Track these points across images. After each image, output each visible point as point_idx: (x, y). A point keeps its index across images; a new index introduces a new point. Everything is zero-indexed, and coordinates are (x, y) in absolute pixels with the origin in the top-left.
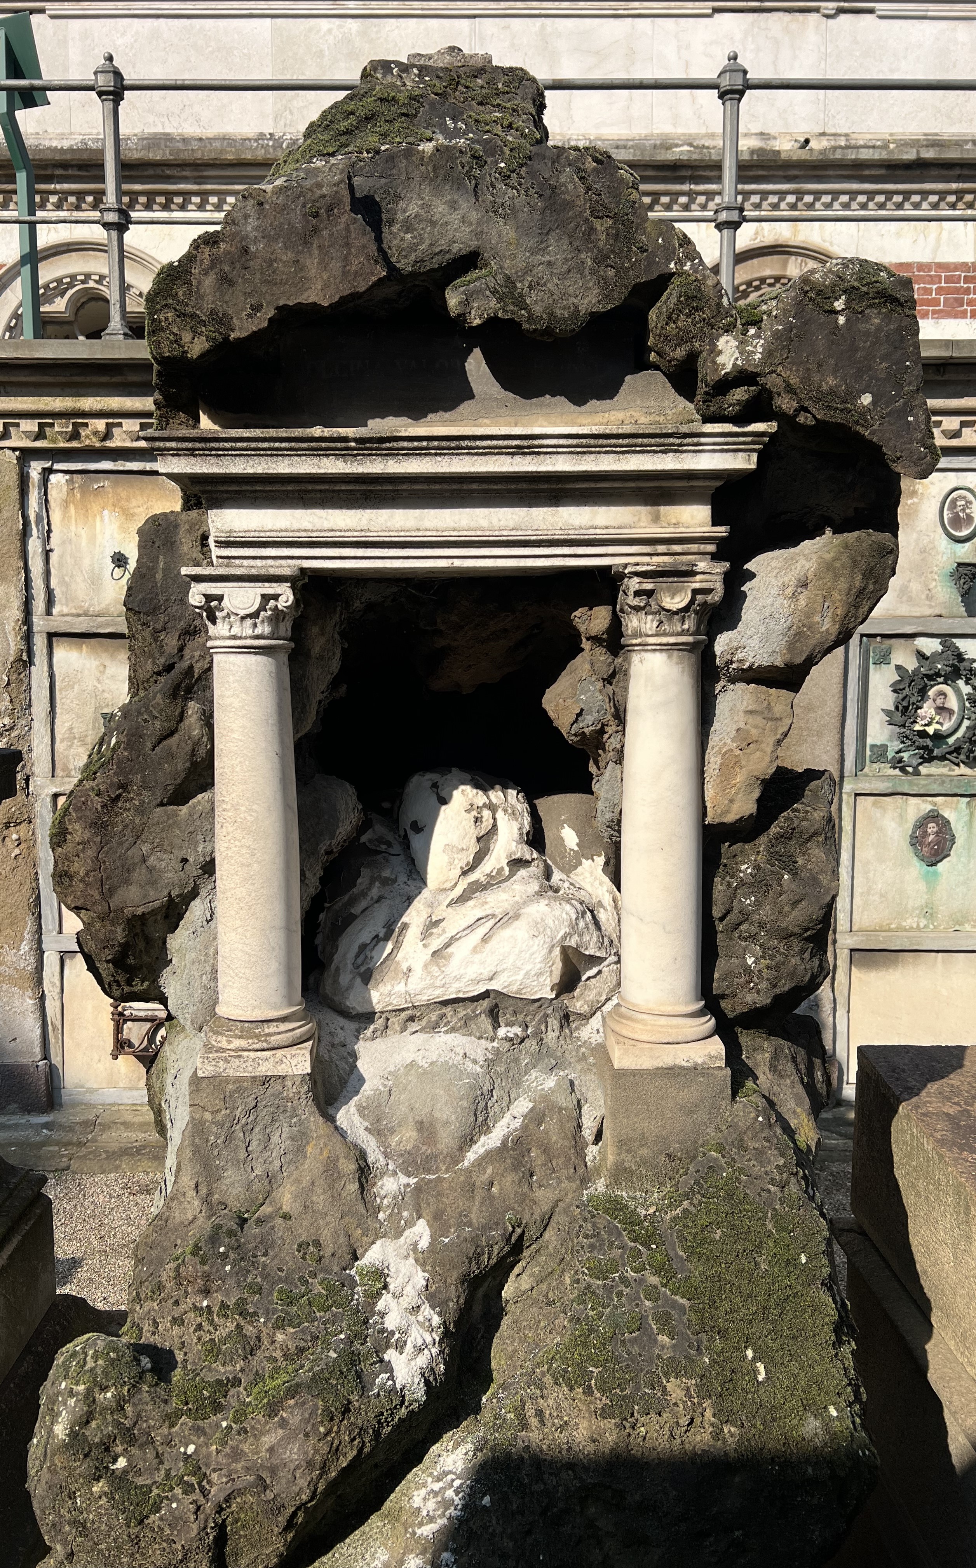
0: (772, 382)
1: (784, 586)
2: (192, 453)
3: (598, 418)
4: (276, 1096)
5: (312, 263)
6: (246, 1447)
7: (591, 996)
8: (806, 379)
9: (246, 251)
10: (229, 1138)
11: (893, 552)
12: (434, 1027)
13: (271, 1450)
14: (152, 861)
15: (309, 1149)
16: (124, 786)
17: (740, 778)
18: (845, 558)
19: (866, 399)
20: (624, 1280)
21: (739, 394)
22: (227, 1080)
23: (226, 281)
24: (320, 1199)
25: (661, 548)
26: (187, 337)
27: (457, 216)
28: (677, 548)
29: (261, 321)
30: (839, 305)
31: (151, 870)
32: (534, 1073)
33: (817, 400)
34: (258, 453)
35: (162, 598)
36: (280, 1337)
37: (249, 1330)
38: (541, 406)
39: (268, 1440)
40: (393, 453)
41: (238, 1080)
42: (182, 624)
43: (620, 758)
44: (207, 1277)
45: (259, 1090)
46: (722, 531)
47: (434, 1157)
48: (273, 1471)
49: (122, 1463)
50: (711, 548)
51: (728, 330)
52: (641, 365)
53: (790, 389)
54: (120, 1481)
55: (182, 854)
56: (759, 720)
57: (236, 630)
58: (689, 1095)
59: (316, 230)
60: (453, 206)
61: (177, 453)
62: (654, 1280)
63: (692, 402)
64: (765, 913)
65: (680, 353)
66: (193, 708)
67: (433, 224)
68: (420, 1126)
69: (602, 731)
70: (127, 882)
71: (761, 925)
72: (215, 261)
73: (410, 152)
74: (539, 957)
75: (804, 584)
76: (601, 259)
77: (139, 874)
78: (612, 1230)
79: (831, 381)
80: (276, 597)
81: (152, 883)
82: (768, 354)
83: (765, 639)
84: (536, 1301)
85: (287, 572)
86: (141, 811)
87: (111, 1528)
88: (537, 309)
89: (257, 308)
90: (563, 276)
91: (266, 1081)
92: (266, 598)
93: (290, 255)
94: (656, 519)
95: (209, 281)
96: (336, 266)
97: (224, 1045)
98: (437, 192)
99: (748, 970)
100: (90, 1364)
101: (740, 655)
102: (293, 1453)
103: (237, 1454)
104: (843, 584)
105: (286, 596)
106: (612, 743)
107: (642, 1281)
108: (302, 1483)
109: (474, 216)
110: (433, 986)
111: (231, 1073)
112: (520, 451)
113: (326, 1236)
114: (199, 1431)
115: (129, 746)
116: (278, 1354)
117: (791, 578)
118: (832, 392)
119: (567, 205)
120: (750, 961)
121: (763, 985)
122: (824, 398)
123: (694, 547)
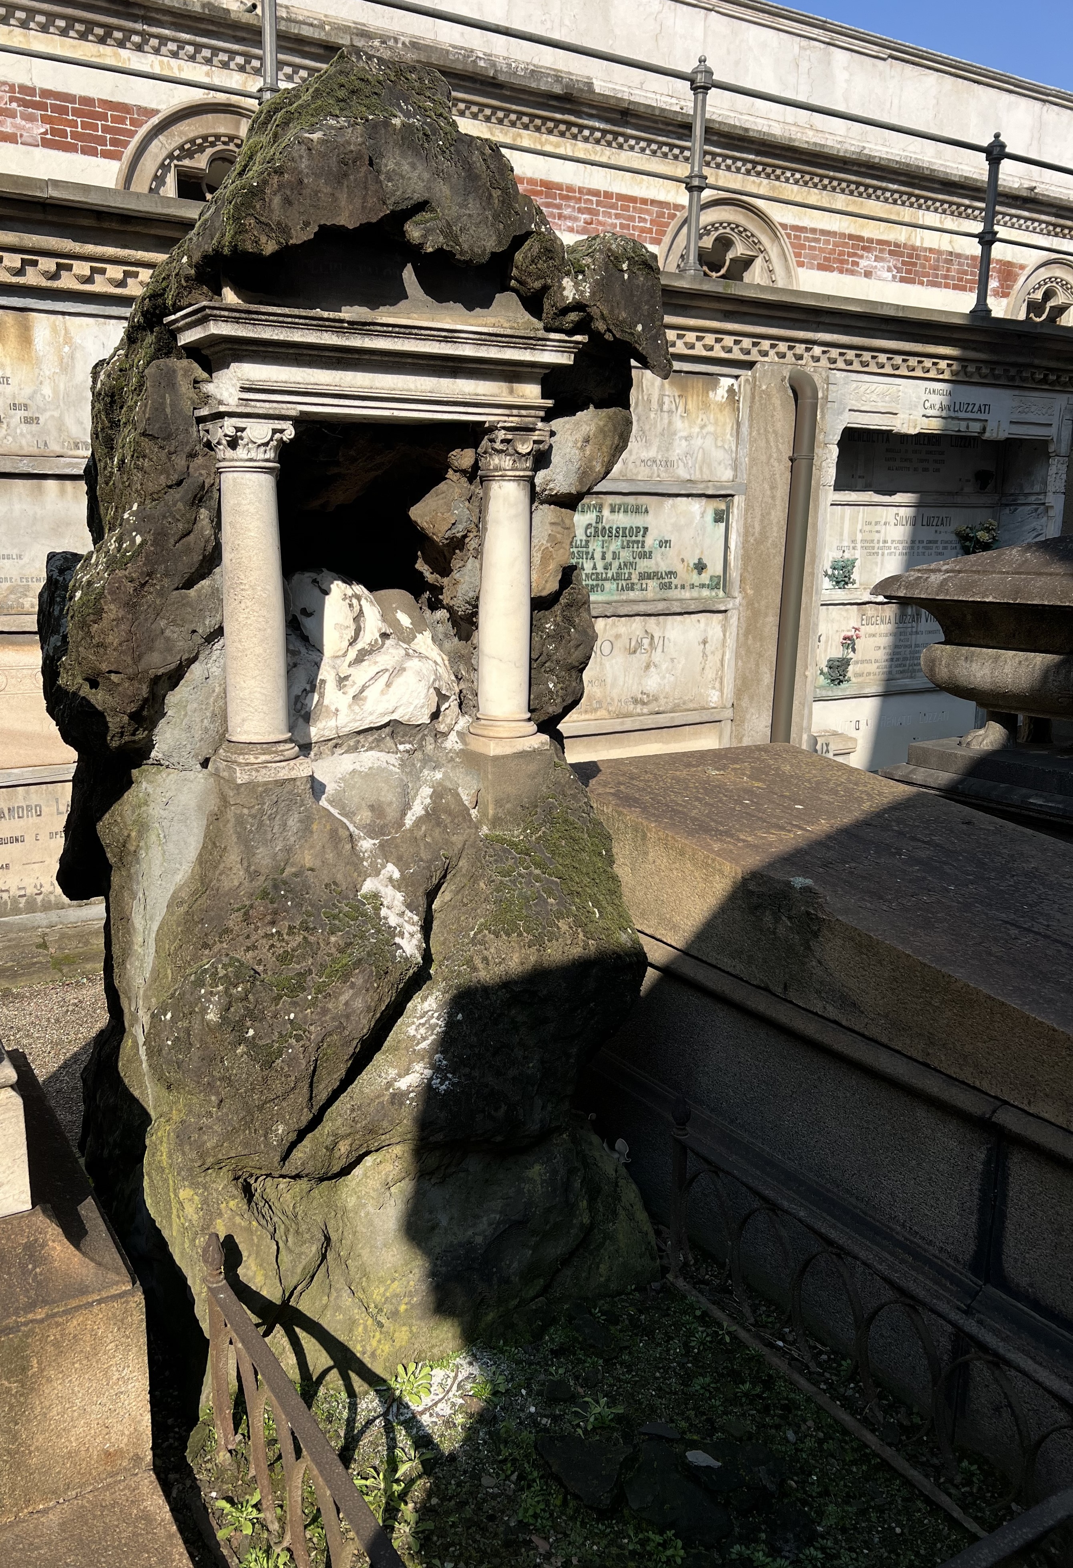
0: (594, 311)
1: (576, 442)
2: (237, 320)
3: (481, 321)
4: (290, 792)
5: (343, 197)
6: (330, 1006)
7: (448, 721)
8: (611, 311)
9: (301, 182)
10: (261, 824)
11: (628, 422)
12: (354, 749)
13: (346, 1004)
14: (168, 633)
15: (315, 827)
16: (150, 574)
17: (552, 566)
18: (610, 425)
19: (639, 328)
20: (521, 875)
21: (573, 316)
22: (258, 784)
23: (287, 201)
24: (330, 856)
25: (515, 412)
26: (263, 239)
27: (415, 174)
28: (523, 412)
29: (309, 234)
30: (625, 266)
31: (168, 639)
32: (426, 772)
33: (616, 326)
34: (283, 325)
35: (173, 428)
36: (333, 939)
37: (312, 939)
38: (447, 308)
39: (344, 998)
40: (369, 334)
41: (266, 783)
42: (187, 449)
43: (478, 553)
44: (275, 913)
45: (278, 790)
46: (549, 403)
47: (385, 826)
48: (348, 1017)
49: (251, 1032)
50: (542, 414)
51: (568, 274)
52: (505, 288)
53: (603, 317)
54: (252, 1043)
55: (192, 627)
56: (559, 529)
57: (253, 455)
58: (532, 768)
59: (345, 175)
60: (413, 166)
61: (226, 320)
62: (538, 872)
63: (540, 319)
64: (560, 655)
65: (537, 285)
66: (204, 513)
67: (403, 177)
68: (372, 808)
69: (465, 536)
70: (151, 649)
71: (558, 662)
72: (281, 186)
73: (387, 124)
74: (423, 695)
75: (587, 440)
76: (496, 216)
77: (160, 644)
78: (505, 851)
79: (624, 315)
80: (282, 431)
81: (169, 650)
82: (593, 294)
83: (566, 476)
84: (454, 908)
85: (293, 413)
86: (161, 593)
87: (249, 1075)
88: (465, 247)
89: (307, 224)
90: (477, 225)
91: (282, 783)
92: (275, 431)
93: (328, 190)
94: (511, 392)
95: (277, 200)
96: (358, 202)
97: (252, 759)
98: (403, 155)
99: (550, 691)
100: (222, 972)
101: (551, 485)
102: (358, 1004)
103: (325, 1011)
104: (608, 442)
105: (290, 433)
106: (472, 544)
107: (531, 873)
108: (365, 1021)
109: (426, 176)
110: (355, 720)
111: (260, 779)
112: (446, 340)
113: (339, 877)
114: (295, 1004)
115: (155, 543)
116: (333, 950)
117: (579, 436)
118: (624, 321)
119: (477, 177)
120: (551, 686)
121: (559, 700)
122: (620, 324)
123: (532, 412)
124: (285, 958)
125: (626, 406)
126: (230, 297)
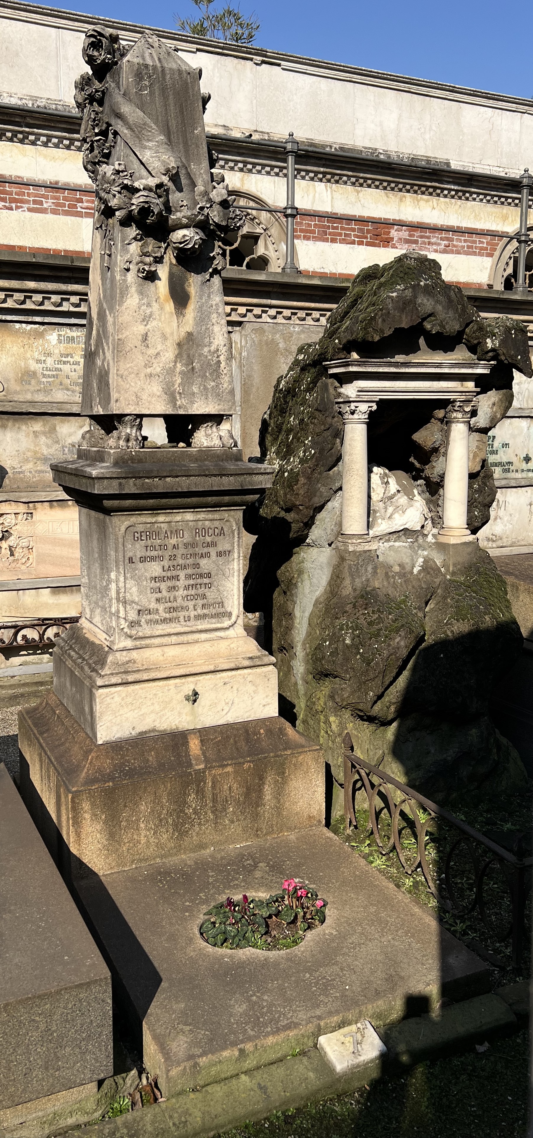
0: (500, 352)
1: (489, 405)
2: (359, 365)
3: (450, 357)
4: (369, 556)
5: (404, 317)
6: (391, 643)
7: (428, 529)
8: (507, 352)
9: (389, 313)
10: (358, 569)
11: (512, 396)
12: (388, 541)
13: (398, 643)
14: (321, 489)
15: (378, 571)
16: (317, 466)
17: (478, 460)
18: (504, 398)
19: (519, 357)
20: (466, 596)
21: (491, 354)
22: (357, 552)
23: (384, 320)
24: (385, 583)
25: (464, 394)
26: (375, 335)
27: (429, 303)
28: (467, 394)
29: (391, 332)
30: (513, 332)
31: (321, 492)
32: (420, 552)
33: (509, 357)
34: (376, 366)
35: (327, 407)
36: (390, 617)
37: (382, 616)
38: (437, 353)
39: (397, 640)
40: (408, 367)
41: (360, 551)
42: (332, 415)
43: (445, 454)
44: (367, 604)
45: (364, 555)
46: (479, 389)
47: (405, 573)
48: (398, 648)
49: (361, 651)
50: (475, 394)
51: (489, 337)
52: (461, 343)
53: (504, 354)
54: (362, 655)
55: (330, 487)
56: (481, 443)
57: (360, 417)
58: (469, 550)
59: (405, 308)
60: (428, 300)
61: (356, 365)
62: (474, 595)
63: (475, 354)
64: (480, 500)
65: (475, 342)
66: (338, 440)
67: (424, 305)
68: (399, 565)
69: (439, 447)
70: (315, 496)
71: (479, 503)
72: (382, 315)
73: (419, 284)
74: (418, 517)
75: (494, 404)
76: (460, 316)
77: (318, 494)
78: (459, 586)
79: (513, 352)
80: (371, 407)
81: (321, 496)
82: (500, 345)
83: (485, 420)
84: (436, 611)
85: (377, 400)
86: (320, 473)
87: (361, 668)
88: (448, 330)
89: (390, 328)
90: (452, 321)
91: (365, 552)
92: (369, 407)
93: (399, 314)
94: (462, 385)
95: (380, 320)
96: (409, 318)
97: (354, 541)
98: (425, 296)
99: (476, 516)
100: (350, 625)
101: (478, 424)
102: (402, 643)
103: (389, 645)
104: (504, 405)
105: (375, 407)
106: (442, 450)
107: (471, 595)
108: (405, 651)
109: (433, 303)
110: (389, 528)
111: (358, 550)
112: (437, 367)
113: (390, 592)
114: (377, 641)
115: (319, 453)
116: (390, 621)
117: (490, 403)
118: (513, 355)
119: (453, 301)
120: (476, 513)
121: (480, 520)
122: (511, 357)
123: (471, 394)
124: (370, 624)
125: (511, 388)
126: (355, 356)
